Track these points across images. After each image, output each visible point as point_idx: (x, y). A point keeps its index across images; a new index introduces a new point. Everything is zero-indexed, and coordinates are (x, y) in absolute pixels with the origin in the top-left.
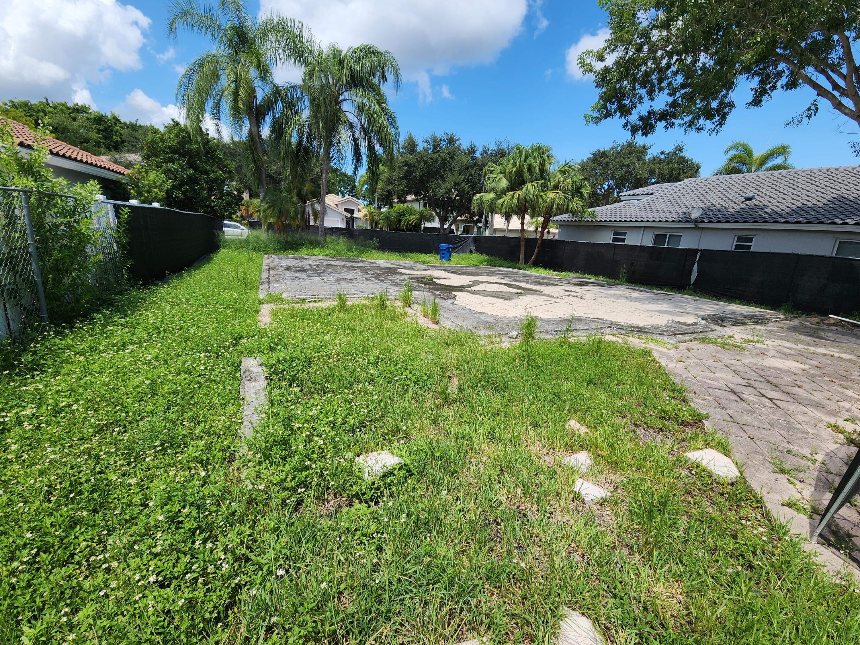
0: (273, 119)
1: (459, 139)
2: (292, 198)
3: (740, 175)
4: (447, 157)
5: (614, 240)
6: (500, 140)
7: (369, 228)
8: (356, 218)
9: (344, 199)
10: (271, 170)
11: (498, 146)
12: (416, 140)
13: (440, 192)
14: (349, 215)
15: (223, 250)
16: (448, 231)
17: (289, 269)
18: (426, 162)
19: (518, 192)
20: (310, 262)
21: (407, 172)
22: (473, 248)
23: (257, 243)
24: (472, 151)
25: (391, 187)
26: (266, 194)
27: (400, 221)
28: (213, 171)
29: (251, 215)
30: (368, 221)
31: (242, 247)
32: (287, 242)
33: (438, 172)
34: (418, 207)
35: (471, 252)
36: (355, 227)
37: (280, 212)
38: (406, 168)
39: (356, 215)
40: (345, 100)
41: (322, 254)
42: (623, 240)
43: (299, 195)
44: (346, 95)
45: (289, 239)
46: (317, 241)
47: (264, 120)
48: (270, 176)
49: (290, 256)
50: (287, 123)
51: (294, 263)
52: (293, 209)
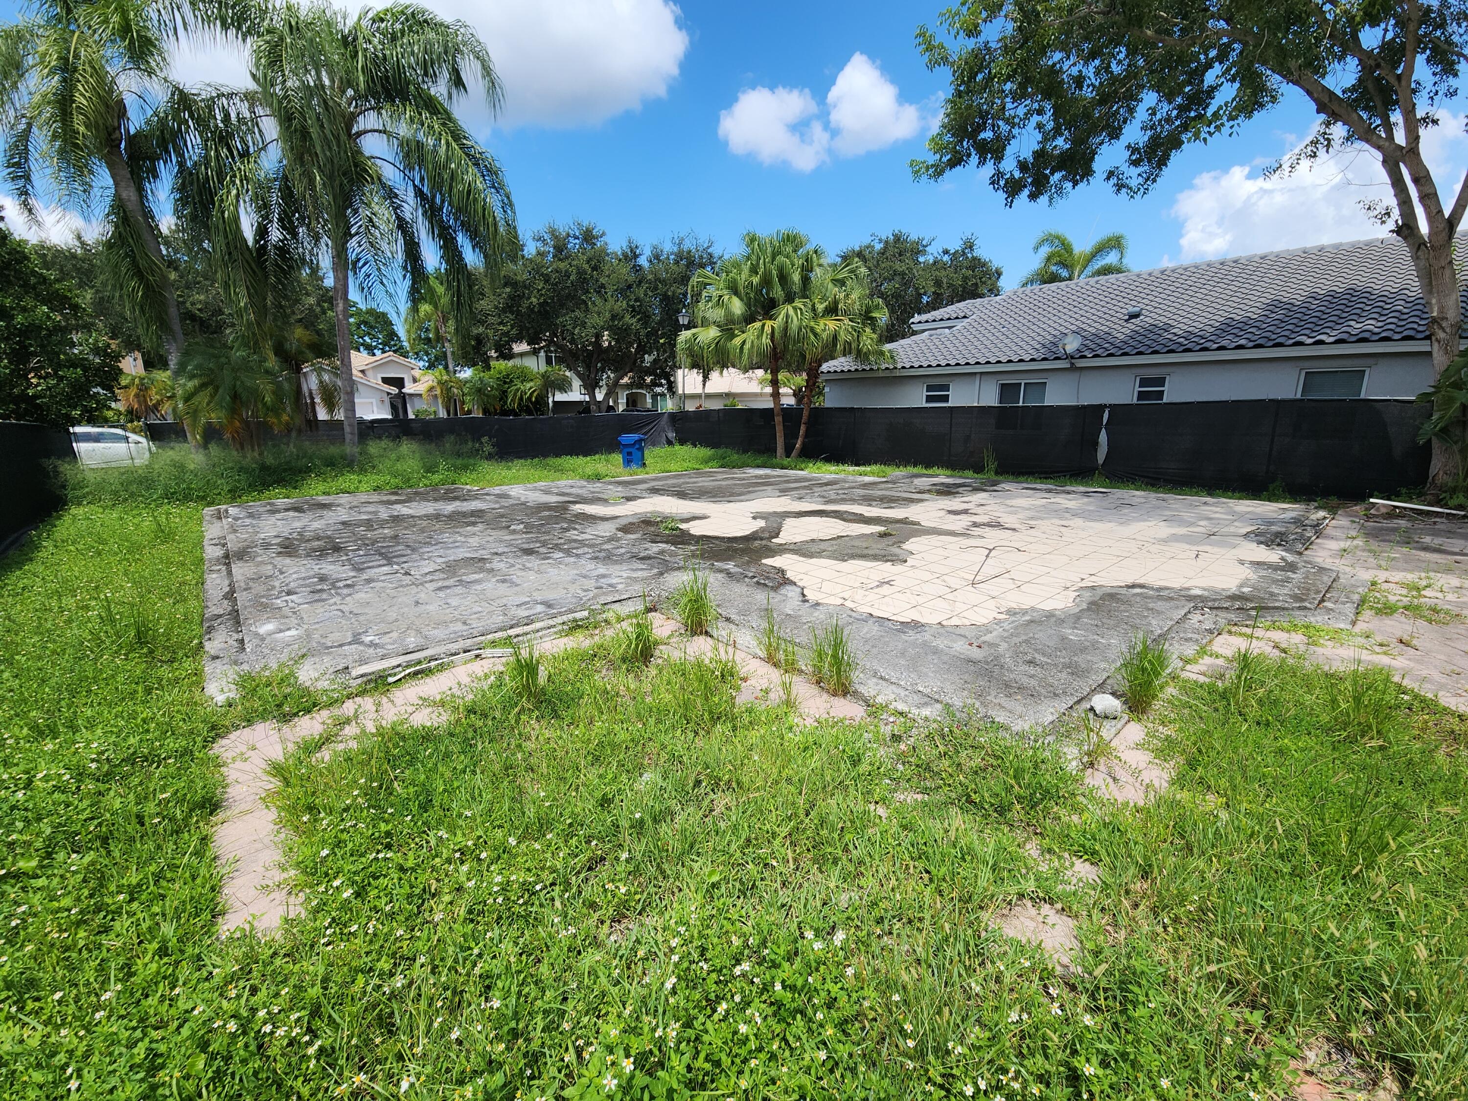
0: (180, 171)
1: (603, 234)
2: (265, 360)
3: (1062, 284)
4: (586, 266)
5: (929, 399)
6: (681, 235)
7: (442, 414)
8: (411, 395)
9: (375, 358)
10: (193, 304)
11: (680, 244)
14: (394, 390)
15: (74, 510)
16: (604, 407)
17: (288, 548)
18: (546, 278)
19: (770, 323)
20: (343, 515)
21: (511, 297)
22: (672, 435)
23: (179, 479)
24: (631, 255)
26: (187, 354)
27: (504, 393)
28: (24, 310)
29: (156, 407)
30: (440, 401)
31: (132, 495)
32: (264, 468)
33: (573, 294)
34: (536, 365)
35: (670, 443)
36: (411, 416)
37: (235, 397)
38: (508, 290)
39: (409, 388)
40: (366, 132)
41: (364, 487)
42: (946, 399)
43: (280, 351)
44: (369, 120)
45: (270, 460)
46: (343, 457)
47: (156, 176)
48: (189, 316)
49: (281, 502)
50: (221, 181)
51: (298, 524)
52: (269, 387)
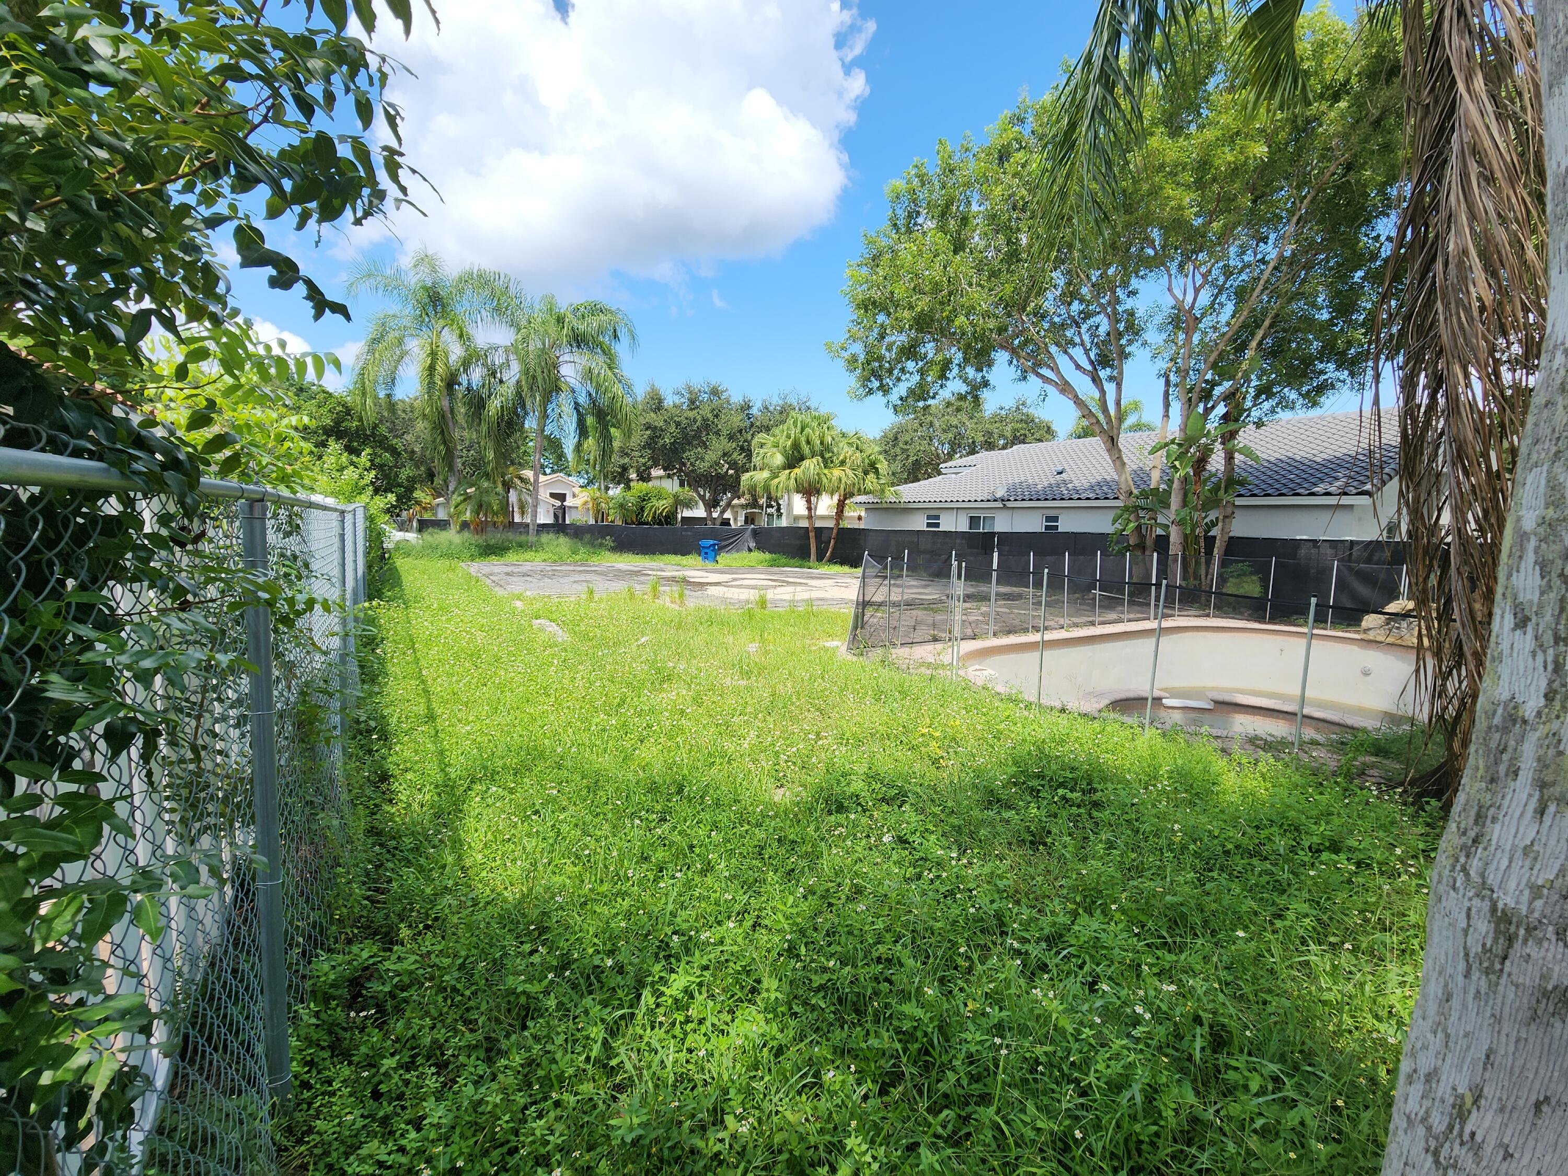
1: (727, 389)
5: (929, 525)
7: (592, 521)
8: (570, 507)
9: (549, 477)
12: (662, 392)
13: (702, 466)
14: (558, 503)
16: (718, 522)
18: (678, 424)
19: (796, 470)
20: (523, 567)
22: (752, 545)
24: (746, 406)
25: (627, 460)
27: (642, 509)
30: (591, 512)
32: (488, 546)
33: (697, 436)
34: (671, 486)
35: (750, 550)
36: (568, 521)
38: (648, 433)
39: (569, 502)
40: (563, 363)
41: (537, 559)
43: (502, 480)
44: (566, 357)
45: (490, 542)
46: (527, 543)
49: (496, 563)
